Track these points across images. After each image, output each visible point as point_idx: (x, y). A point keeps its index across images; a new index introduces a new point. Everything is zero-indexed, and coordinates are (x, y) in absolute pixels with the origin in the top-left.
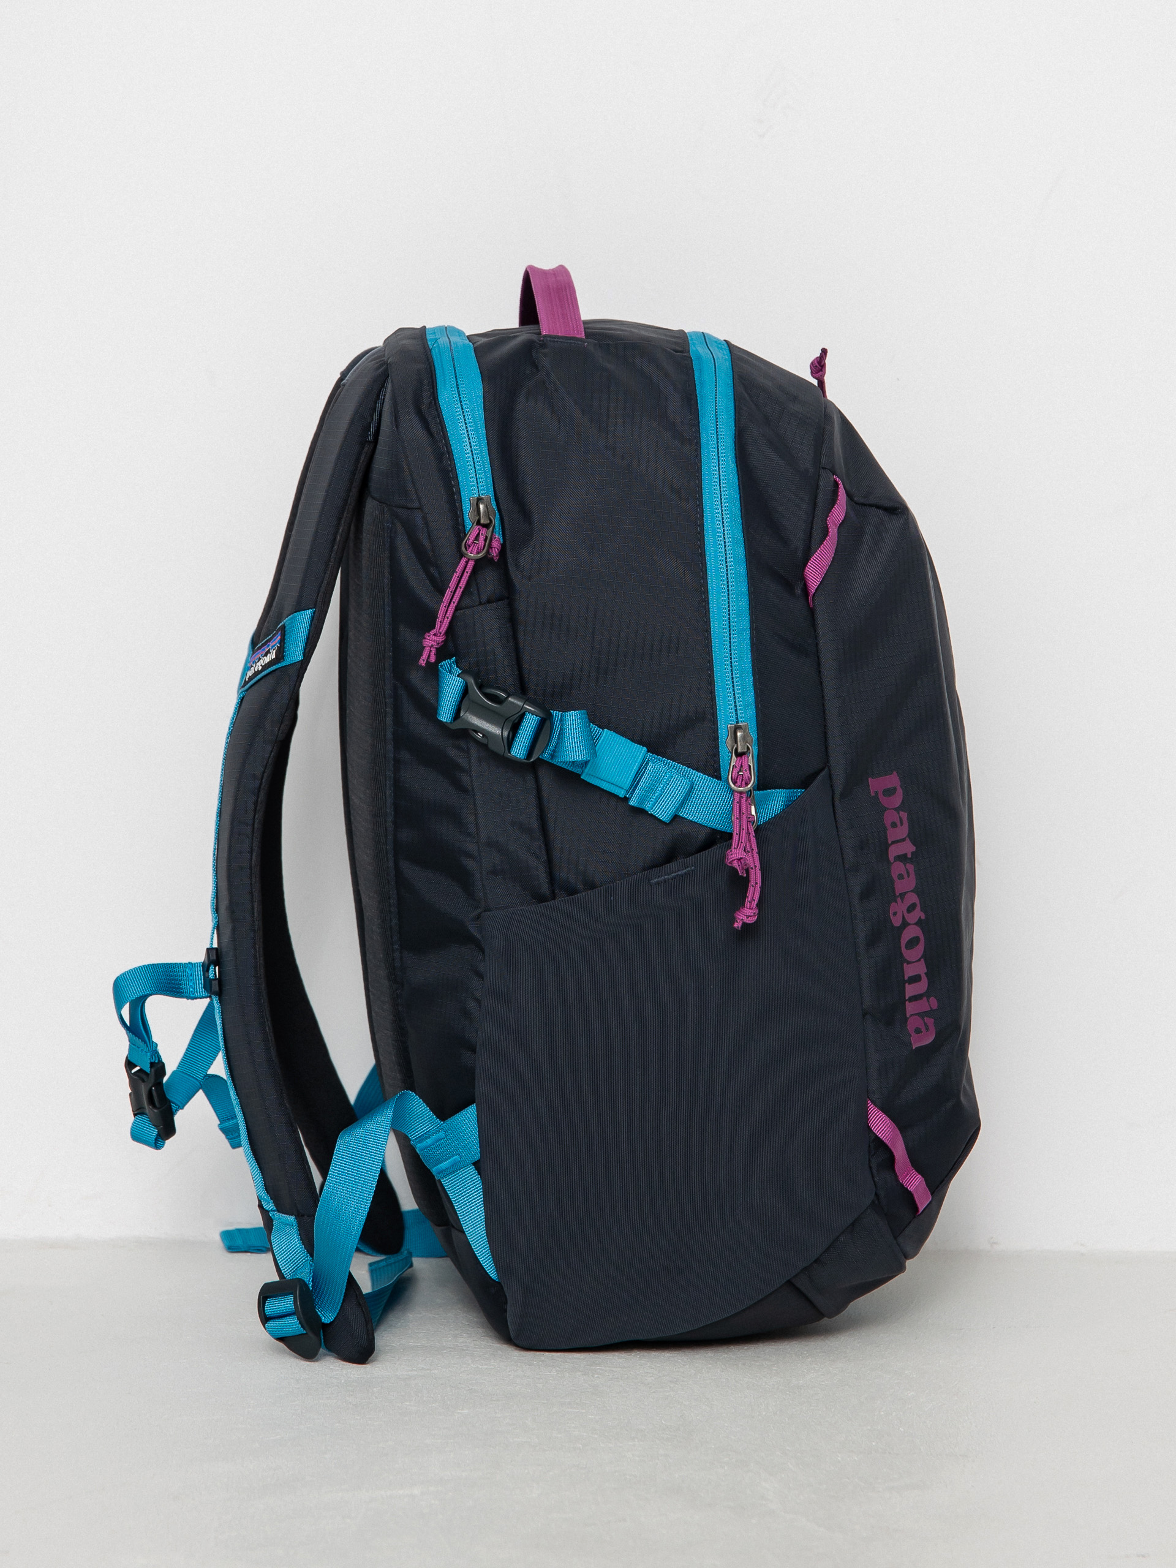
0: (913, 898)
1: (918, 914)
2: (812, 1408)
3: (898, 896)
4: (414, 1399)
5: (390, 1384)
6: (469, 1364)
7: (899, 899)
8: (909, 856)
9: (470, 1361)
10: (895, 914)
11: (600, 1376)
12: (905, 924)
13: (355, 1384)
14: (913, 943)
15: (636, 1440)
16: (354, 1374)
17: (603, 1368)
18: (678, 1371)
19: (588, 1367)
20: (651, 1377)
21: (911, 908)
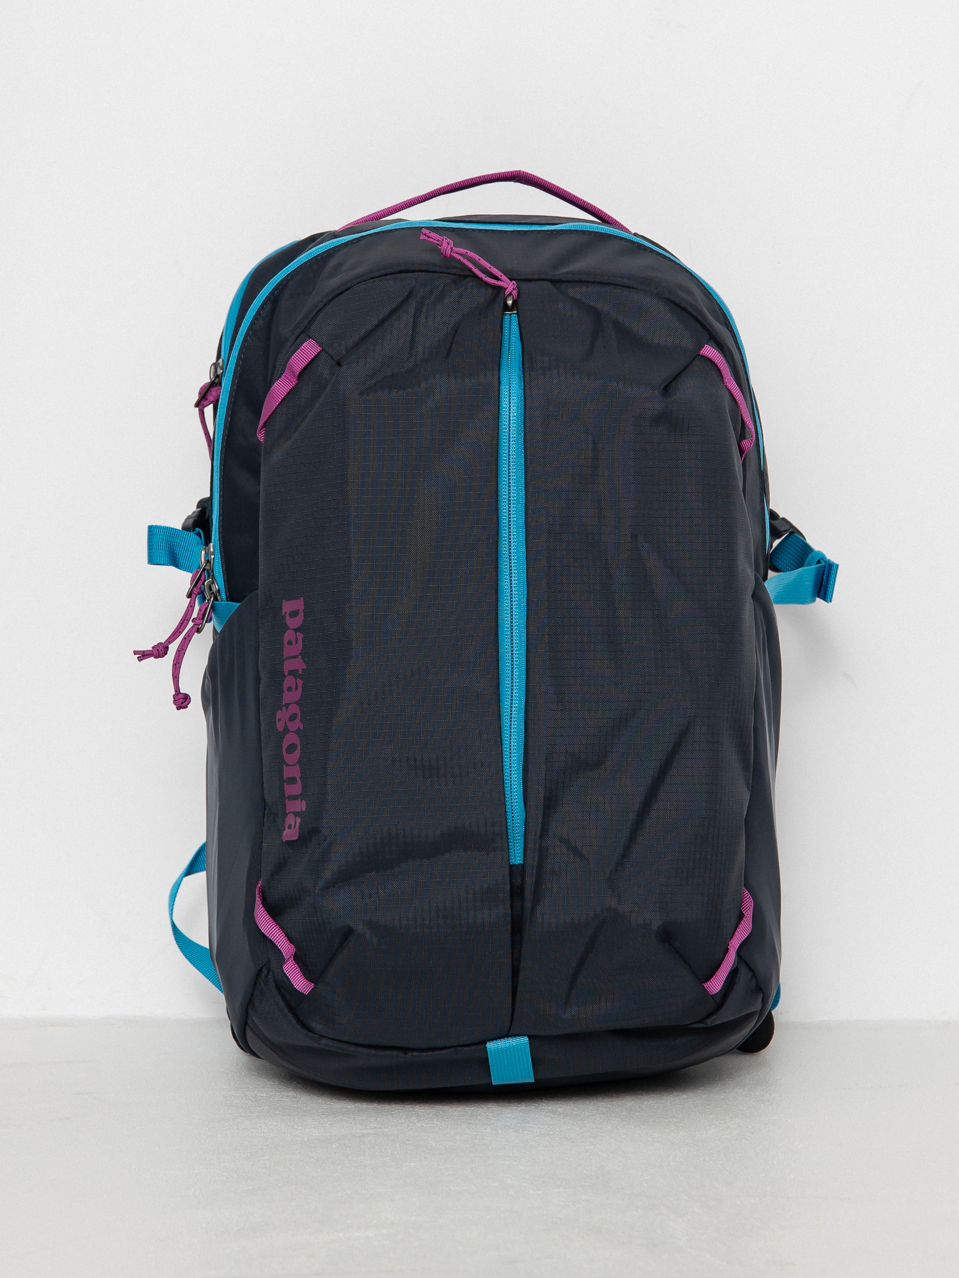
0: (295, 709)
1: (297, 724)
2: (714, 1158)
3: (283, 706)
4: (368, 1154)
5: (346, 1141)
6: (415, 1123)
7: (284, 708)
8: (300, 672)
9: (416, 1121)
10: (279, 720)
11: (529, 1133)
12: (286, 730)
13: (316, 1141)
14: (291, 748)
15: (562, 1188)
16: (315, 1133)
17: (532, 1126)
18: (596, 1128)
19: (519, 1125)
20: (573, 1133)
21: (293, 718)
